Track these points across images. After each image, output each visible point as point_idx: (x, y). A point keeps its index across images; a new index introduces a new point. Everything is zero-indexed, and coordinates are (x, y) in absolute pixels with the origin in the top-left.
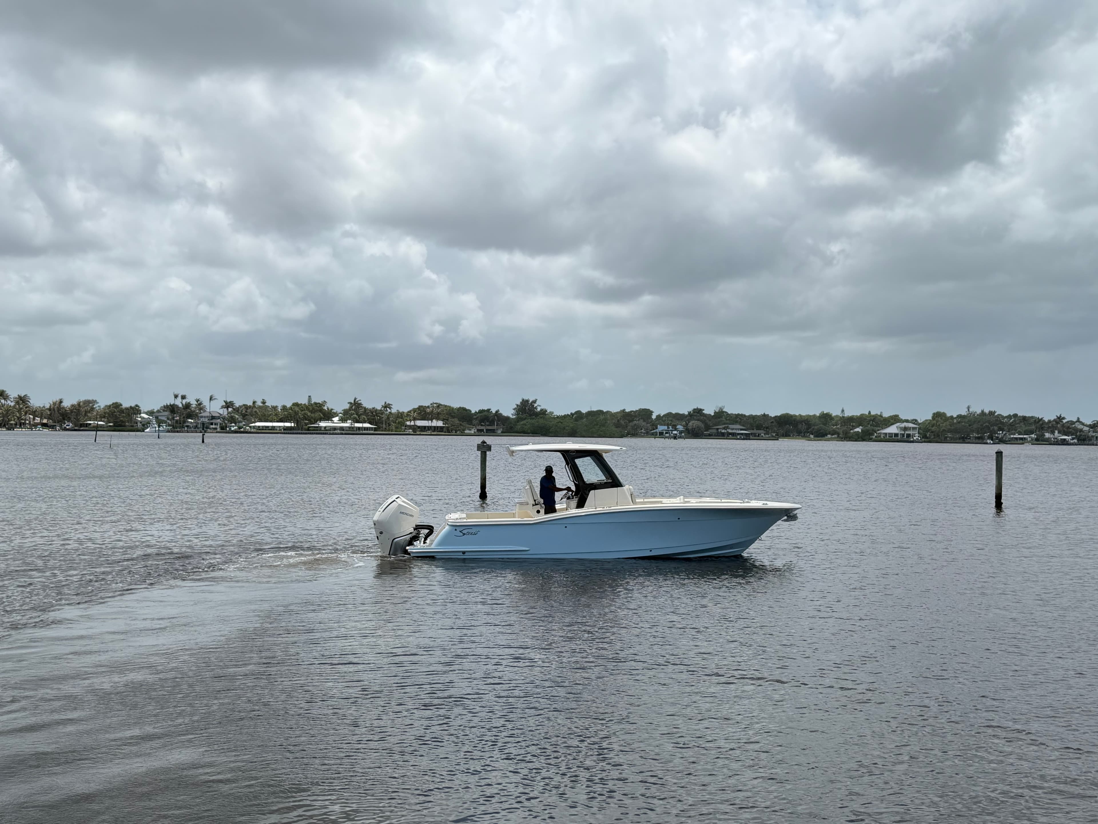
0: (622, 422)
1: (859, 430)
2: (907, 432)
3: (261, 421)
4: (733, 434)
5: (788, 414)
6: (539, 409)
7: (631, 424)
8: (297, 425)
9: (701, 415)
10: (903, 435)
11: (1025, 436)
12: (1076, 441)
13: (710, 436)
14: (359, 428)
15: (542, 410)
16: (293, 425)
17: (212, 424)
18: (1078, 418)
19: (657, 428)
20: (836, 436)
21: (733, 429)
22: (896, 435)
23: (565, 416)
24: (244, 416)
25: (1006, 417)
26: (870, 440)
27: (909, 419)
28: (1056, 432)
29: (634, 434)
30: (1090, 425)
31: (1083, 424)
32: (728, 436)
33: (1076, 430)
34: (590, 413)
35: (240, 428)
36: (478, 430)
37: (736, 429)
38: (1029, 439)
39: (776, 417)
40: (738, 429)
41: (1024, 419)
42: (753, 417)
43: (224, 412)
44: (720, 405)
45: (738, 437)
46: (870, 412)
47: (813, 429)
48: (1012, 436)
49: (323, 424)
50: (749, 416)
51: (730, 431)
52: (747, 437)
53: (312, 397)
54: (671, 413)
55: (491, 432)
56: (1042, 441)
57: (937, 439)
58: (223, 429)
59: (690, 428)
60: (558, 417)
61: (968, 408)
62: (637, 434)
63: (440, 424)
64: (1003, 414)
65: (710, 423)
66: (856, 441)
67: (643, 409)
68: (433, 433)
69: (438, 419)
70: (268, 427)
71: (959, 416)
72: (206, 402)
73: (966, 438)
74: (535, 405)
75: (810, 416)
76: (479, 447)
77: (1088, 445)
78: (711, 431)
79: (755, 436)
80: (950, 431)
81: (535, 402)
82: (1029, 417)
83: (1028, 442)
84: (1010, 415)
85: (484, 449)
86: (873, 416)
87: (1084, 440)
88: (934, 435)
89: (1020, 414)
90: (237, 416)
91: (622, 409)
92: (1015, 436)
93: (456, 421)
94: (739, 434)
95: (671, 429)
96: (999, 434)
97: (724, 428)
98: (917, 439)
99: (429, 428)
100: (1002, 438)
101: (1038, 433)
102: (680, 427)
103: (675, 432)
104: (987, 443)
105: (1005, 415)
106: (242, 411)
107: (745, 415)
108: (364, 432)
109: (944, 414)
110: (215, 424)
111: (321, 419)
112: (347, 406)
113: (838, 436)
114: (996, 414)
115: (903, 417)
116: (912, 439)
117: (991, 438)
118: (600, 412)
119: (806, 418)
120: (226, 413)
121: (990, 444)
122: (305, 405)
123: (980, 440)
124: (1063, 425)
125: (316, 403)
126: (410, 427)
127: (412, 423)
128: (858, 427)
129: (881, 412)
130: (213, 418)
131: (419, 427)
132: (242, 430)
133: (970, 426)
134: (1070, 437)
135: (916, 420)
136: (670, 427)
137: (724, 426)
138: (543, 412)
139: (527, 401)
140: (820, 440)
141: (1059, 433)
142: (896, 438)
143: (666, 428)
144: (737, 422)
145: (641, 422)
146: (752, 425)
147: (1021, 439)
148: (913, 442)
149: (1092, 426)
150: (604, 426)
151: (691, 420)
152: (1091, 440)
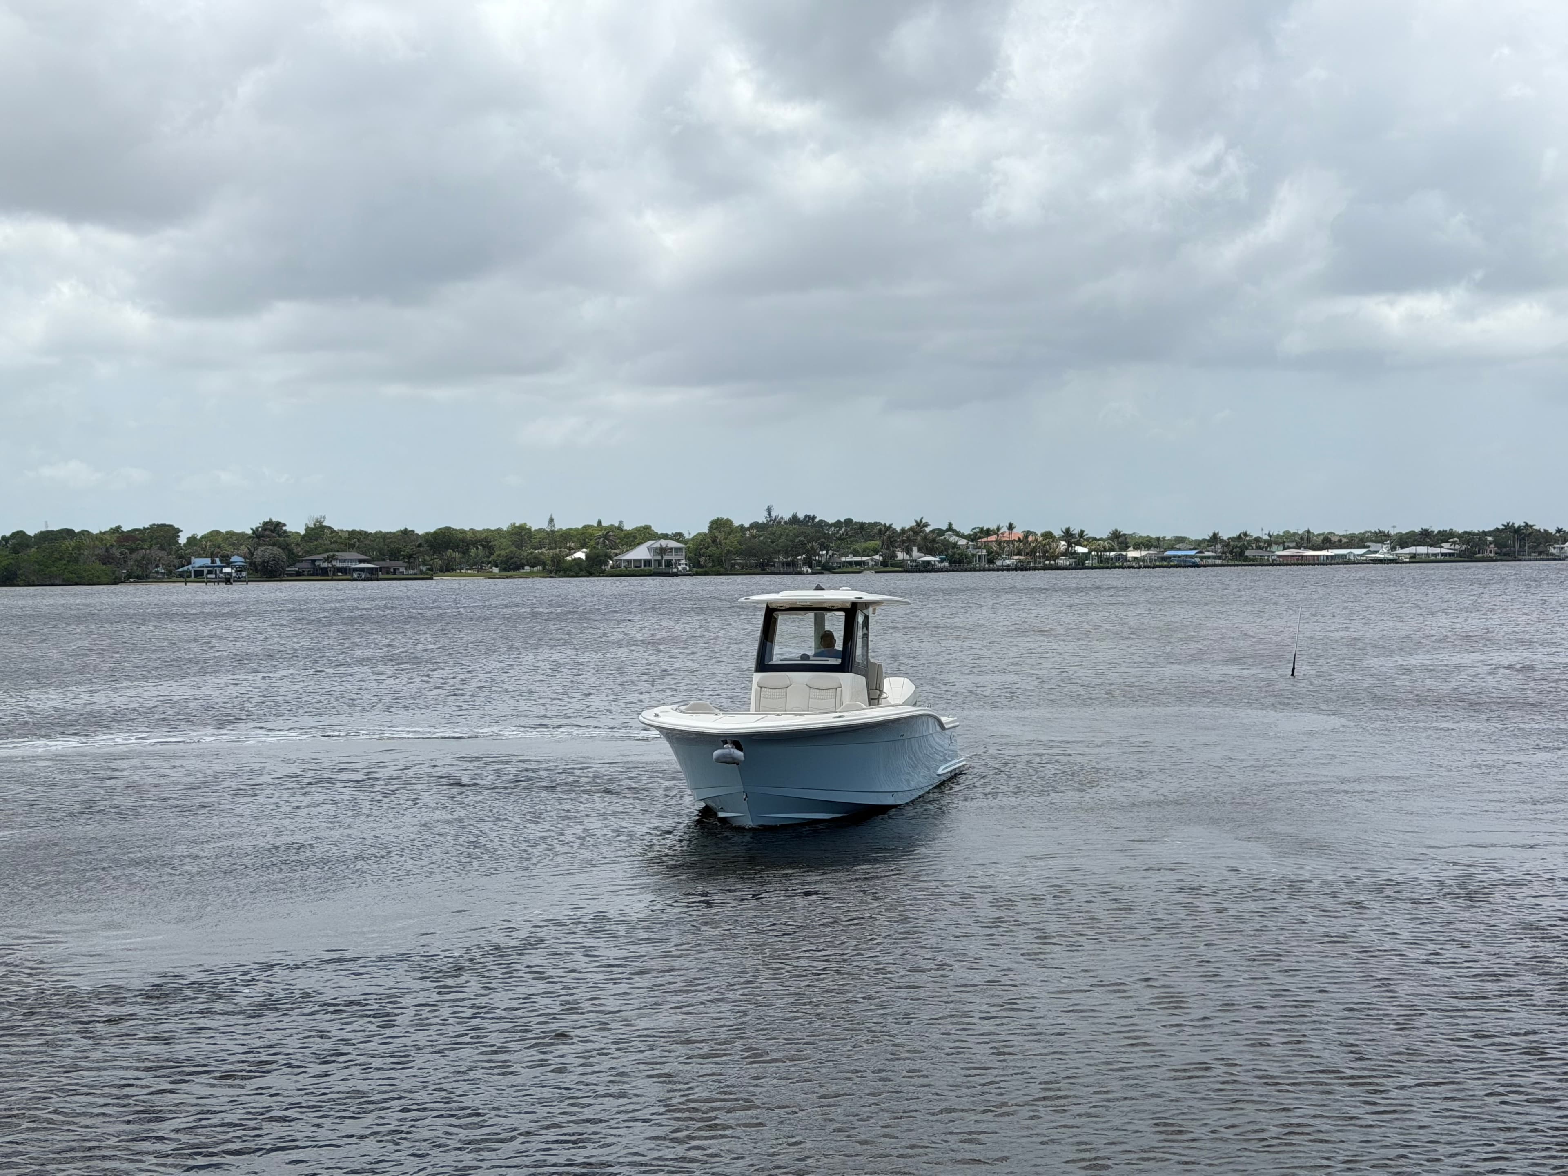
0: (116, 552)
1: (581, 555)
2: (666, 557)
4: (345, 571)
5: (448, 528)
7: (134, 556)
9: (280, 536)
10: (659, 563)
11: (865, 559)
12: (946, 564)
13: (299, 576)
18: (950, 525)
19: (189, 563)
20: (539, 568)
21: (344, 561)
22: (647, 562)
25: (833, 525)
26: (603, 574)
27: (670, 533)
28: (915, 549)
29: (141, 576)
30: (970, 535)
31: (958, 534)
32: (334, 574)
33: (947, 545)
34: (46, 537)
37: (351, 560)
38: (871, 563)
39: (427, 534)
40: (355, 561)
41: (862, 526)
42: (383, 537)
44: (317, 515)
45: (355, 576)
46: (600, 522)
47: (499, 556)
48: (843, 559)
50: (376, 533)
51: (338, 565)
52: (372, 575)
54: (217, 532)
56: (892, 566)
57: (718, 568)
59: (259, 560)
61: (769, 510)
62: (148, 577)
64: (827, 521)
65: (298, 550)
66: (577, 576)
67: (158, 526)
71: (755, 525)
73: (767, 565)
75: (492, 531)
77: (966, 570)
78: (299, 565)
79: (388, 573)
80: (739, 553)
82: (870, 524)
83: (869, 569)
84: (839, 522)
86: (606, 528)
87: (960, 562)
88: (713, 561)
89: (856, 519)
91: (114, 526)
92: (848, 559)
94: (355, 570)
95: (218, 563)
96: (822, 555)
97: (326, 560)
98: (684, 569)
100: (827, 562)
101: (885, 551)
102: (237, 560)
103: (228, 570)
104: (801, 573)
105: (831, 520)
107: (366, 532)
109: (727, 523)
113: (544, 569)
114: (817, 520)
115: (658, 529)
116: (675, 570)
117: (808, 563)
118: (69, 533)
119: (483, 536)
121: (807, 574)
123: (791, 568)
124: (925, 538)
128: (578, 549)
129: (621, 522)
133: (773, 542)
134: (937, 559)
135: (681, 535)
136: (217, 560)
137: (326, 555)
140: (511, 577)
141: (919, 550)
142: (647, 568)
143: (208, 561)
144: (352, 546)
145: (156, 553)
146: (380, 551)
147: (858, 563)
148: (676, 575)
149: (973, 538)
150: (76, 561)
151: (260, 545)
152: (970, 562)
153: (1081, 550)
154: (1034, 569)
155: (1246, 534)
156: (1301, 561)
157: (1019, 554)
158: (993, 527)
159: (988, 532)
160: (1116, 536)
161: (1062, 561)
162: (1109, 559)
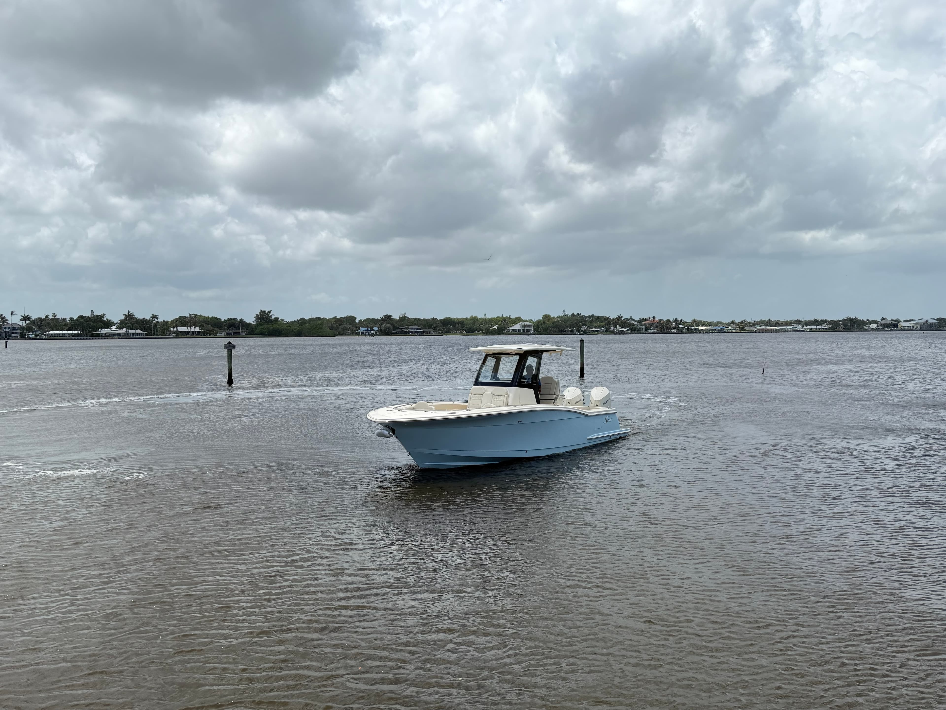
0: (335, 325)
1: (495, 327)
2: (526, 328)
3: (53, 330)
4: (413, 332)
5: (449, 318)
6: (273, 317)
7: (341, 327)
8: (83, 333)
9: (390, 320)
10: (524, 330)
11: (599, 329)
12: (630, 331)
13: (397, 334)
14: (133, 334)
15: (275, 318)
16: (79, 332)
17: (13, 333)
18: (631, 317)
19: (359, 329)
20: (481, 332)
21: (412, 329)
22: (519, 330)
23: (293, 322)
24: (40, 327)
25: (587, 317)
26: (503, 334)
27: (528, 319)
29: (343, 334)
30: (638, 321)
31: (634, 320)
32: (409, 334)
33: (630, 324)
34: (311, 320)
35: (36, 336)
36: (227, 334)
37: (414, 329)
38: (601, 331)
40: (416, 329)
41: (598, 317)
42: (426, 320)
43: (23, 324)
44: (403, 313)
45: (416, 334)
46: (503, 315)
47: (466, 327)
48: (591, 329)
49: (104, 331)
50: (423, 319)
51: (410, 330)
52: (422, 334)
53: (94, 311)
54: (369, 318)
55: (237, 335)
56: (610, 332)
57: (545, 332)
58: (23, 337)
59: (383, 328)
60: (287, 323)
61: (564, 311)
62: (345, 334)
63: (197, 329)
64: (585, 315)
65: (397, 325)
66: (494, 335)
67: (349, 316)
68: (192, 336)
69: (195, 326)
70: (59, 334)
71: (558, 317)
72: (8, 317)
73: (563, 331)
74: (270, 314)
75: (464, 319)
76: (226, 347)
77: (637, 334)
78: (397, 330)
79: (427, 333)
80: (553, 327)
81: (270, 312)
82: (601, 316)
83: (601, 333)
84: (590, 315)
85: (230, 347)
86: (504, 318)
87: (635, 330)
88: (543, 330)
89: (596, 314)
90: (34, 327)
91: (334, 316)
92: (593, 329)
93: (210, 327)
94: (416, 332)
95: (369, 329)
96: (583, 328)
97: (406, 328)
98: (533, 333)
99: (189, 332)
100: (585, 330)
101: (606, 327)
102: (376, 328)
103: (372, 332)
104: (575, 334)
105: (587, 315)
106: (37, 322)
107: (420, 319)
108: (137, 337)
109: (549, 316)
110: (16, 333)
111: (102, 328)
112: (123, 318)
113: (483, 332)
114: (581, 315)
115: (523, 318)
116: (529, 333)
117: (578, 331)
118: (319, 319)
119: (461, 320)
120: (24, 325)
122: (88, 317)
123: (572, 332)
124: (622, 322)
125: (97, 316)
126: (173, 332)
127: (175, 329)
128: (494, 325)
129: (510, 315)
130: (14, 328)
131: (181, 332)
132: (38, 337)
133: (565, 323)
134: (626, 329)
135: (531, 320)
138: (277, 319)
139: (264, 312)
140: (471, 335)
141: (619, 326)
142: (519, 332)
143: (366, 329)
144: (415, 324)
145: (348, 326)
146: (425, 326)
147: (596, 331)
148: (530, 335)
149: (640, 322)
150: (321, 328)
151: (383, 323)
152: (638, 331)
153: (681, 326)
154: (663, 333)
155: (745, 321)
156: (767, 331)
157: (657, 327)
158: (647, 317)
159: (646, 320)
160: (694, 321)
161: (674, 330)
162: (692, 330)
